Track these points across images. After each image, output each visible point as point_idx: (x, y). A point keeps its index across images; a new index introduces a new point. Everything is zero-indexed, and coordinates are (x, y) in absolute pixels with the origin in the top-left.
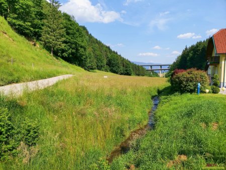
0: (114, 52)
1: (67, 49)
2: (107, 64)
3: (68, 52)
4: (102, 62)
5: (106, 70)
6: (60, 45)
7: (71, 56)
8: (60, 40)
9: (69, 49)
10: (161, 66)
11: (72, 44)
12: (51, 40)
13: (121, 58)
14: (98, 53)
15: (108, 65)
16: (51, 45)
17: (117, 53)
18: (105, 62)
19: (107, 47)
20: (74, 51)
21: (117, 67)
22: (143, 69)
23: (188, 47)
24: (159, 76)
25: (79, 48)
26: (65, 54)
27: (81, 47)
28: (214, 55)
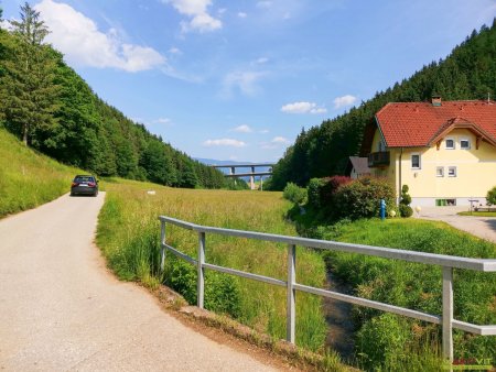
0: (155, 137)
1: (55, 131)
2: (140, 165)
3: (57, 138)
4: (128, 160)
5: (139, 178)
6: (47, 121)
7: (64, 145)
8: (47, 110)
9: (60, 131)
10: (253, 167)
11: (67, 117)
12: (25, 109)
13: (171, 149)
14: (118, 138)
15: (143, 166)
16: (25, 121)
17: (161, 139)
18: (136, 158)
19: (138, 126)
20: (72, 134)
21: (163, 169)
22: (219, 174)
23: (306, 130)
24: (250, 189)
25: (84, 128)
26: (50, 142)
27: (89, 125)
28: (375, 149)
